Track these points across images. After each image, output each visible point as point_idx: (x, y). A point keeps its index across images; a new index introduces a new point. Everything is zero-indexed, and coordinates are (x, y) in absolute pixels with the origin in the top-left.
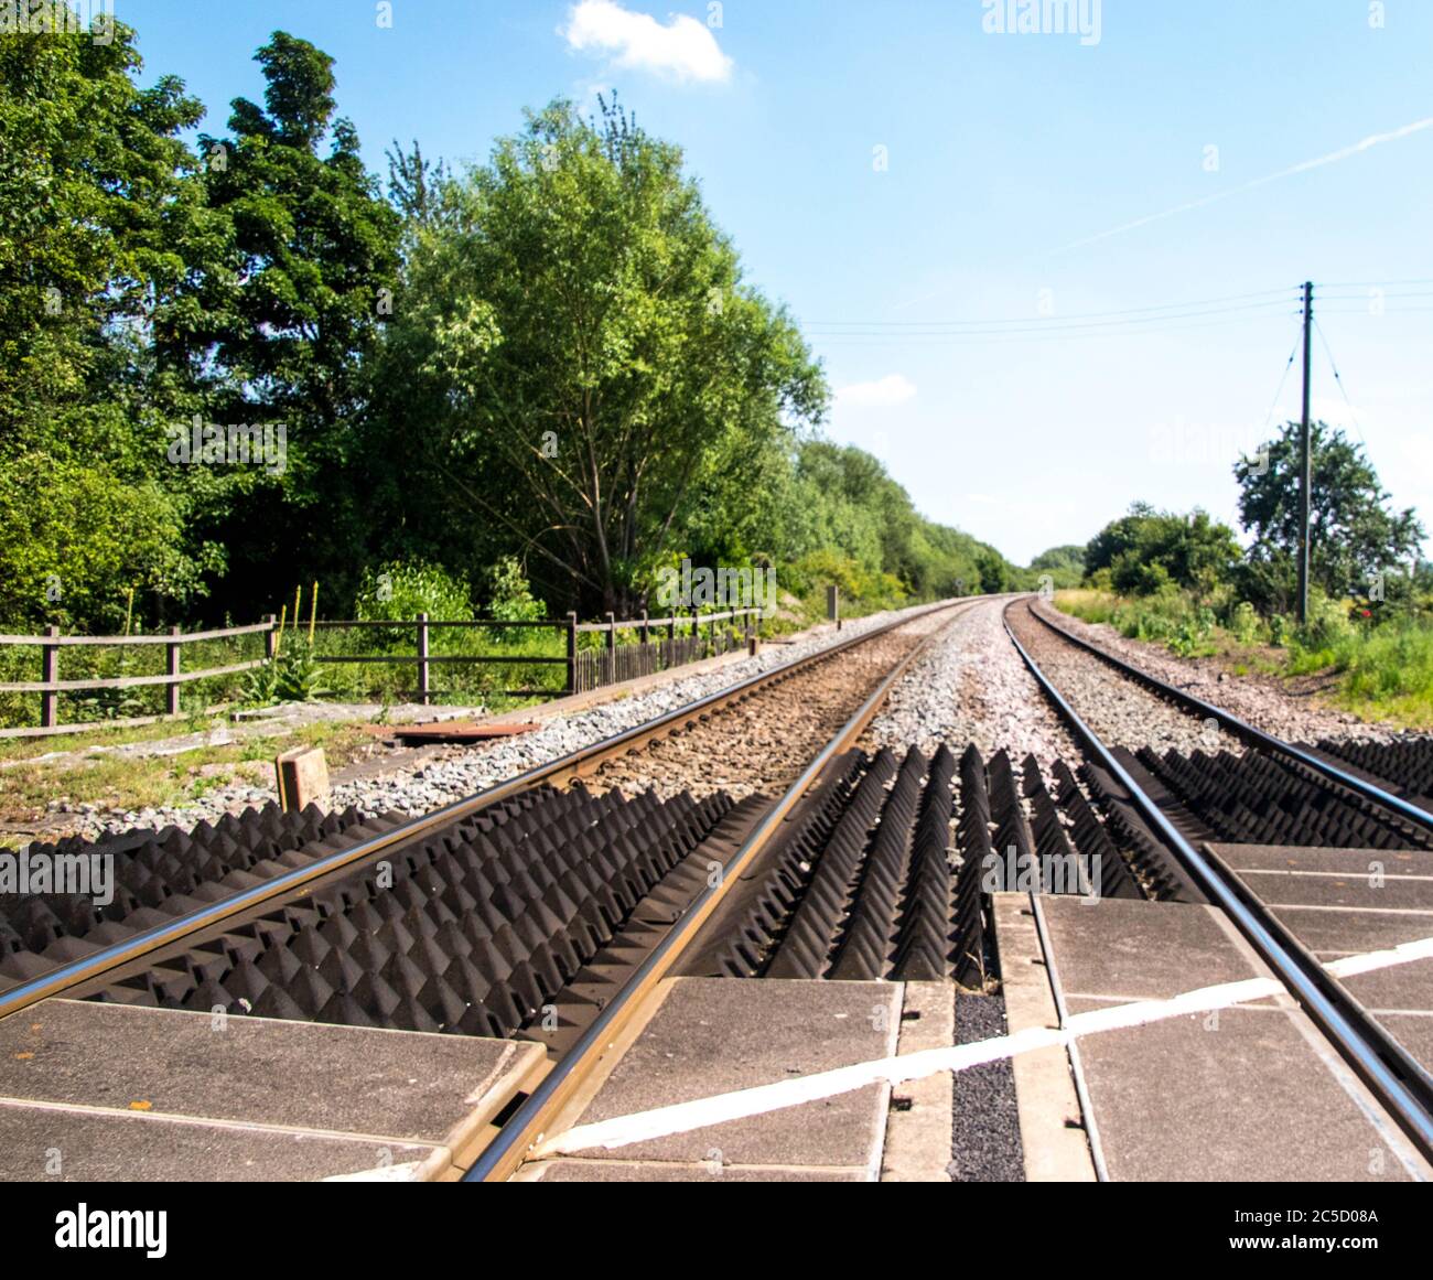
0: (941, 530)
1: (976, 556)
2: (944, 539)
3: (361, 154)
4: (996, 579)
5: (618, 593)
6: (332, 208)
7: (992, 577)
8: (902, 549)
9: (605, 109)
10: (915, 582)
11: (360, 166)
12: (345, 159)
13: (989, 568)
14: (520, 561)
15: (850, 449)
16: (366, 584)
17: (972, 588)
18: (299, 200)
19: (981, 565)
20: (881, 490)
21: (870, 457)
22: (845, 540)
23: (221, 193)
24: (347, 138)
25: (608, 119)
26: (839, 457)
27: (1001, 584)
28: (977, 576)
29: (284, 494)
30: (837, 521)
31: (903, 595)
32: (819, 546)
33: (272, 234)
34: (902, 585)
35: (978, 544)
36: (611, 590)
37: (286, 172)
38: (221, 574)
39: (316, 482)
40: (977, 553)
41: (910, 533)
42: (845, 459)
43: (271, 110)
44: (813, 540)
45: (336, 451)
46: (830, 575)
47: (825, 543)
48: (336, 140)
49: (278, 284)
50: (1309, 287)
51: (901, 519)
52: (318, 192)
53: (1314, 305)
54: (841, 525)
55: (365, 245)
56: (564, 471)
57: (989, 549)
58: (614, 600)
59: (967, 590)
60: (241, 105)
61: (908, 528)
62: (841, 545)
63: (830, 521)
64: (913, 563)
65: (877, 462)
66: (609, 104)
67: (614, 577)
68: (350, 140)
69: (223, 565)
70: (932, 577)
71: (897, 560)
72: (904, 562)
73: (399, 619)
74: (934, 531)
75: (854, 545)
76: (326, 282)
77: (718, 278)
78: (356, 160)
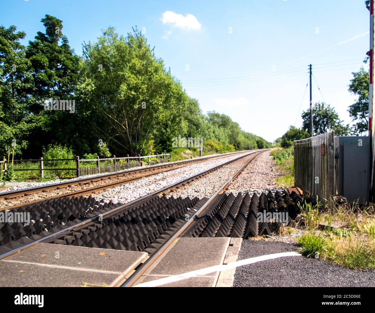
0: (248, 134)
1: (257, 140)
2: (248, 136)
3: (69, 44)
4: (262, 145)
5: (134, 151)
6: (59, 57)
7: (261, 144)
8: (235, 139)
9: (134, 30)
10: (238, 147)
11: (69, 47)
12: (65, 46)
13: (260, 143)
14: (106, 144)
15: (223, 115)
16: (44, 150)
17: (254, 148)
18: (50, 56)
19: (257, 142)
20: (231, 124)
21: (228, 116)
22: (218, 137)
23: (29, 55)
24: (65, 40)
25: (135, 33)
26: (220, 117)
27: (263, 147)
28: (256, 145)
29: (41, 128)
30: (216, 132)
31: (234, 150)
32: (210, 138)
33: (42, 64)
34: (234, 147)
35: (258, 137)
36: (132, 150)
37: (47, 49)
38: (26, 148)
39: (51, 125)
40: (257, 139)
41: (238, 135)
42: (222, 117)
43: (47, 34)
44: (209, 137)
45: (55, 117)
46: (210, 145)
47: (212, 137)
48: (62, 41)
49: (42, 76)
50: (311, 66)
51: (236, 131)
52: (56, 54)
53: (312, 70)
54: (217, 133)
55: (67, 66)
56: (117, 120)
57: (261, 138)
58: (133, 153)
59: (253, 148)
60: (39, 33)
61: (238, 133)
62: (216, 138)
63: (214, 132)
64: (237, 142)
65: (229, 118)
66: (135, 29)
67: (133, 147)
68: (66, 40)
69: (26, 146)
70: (242, 145)
71: (233, 141)
72: (235, 142)
73: (51, 159)
74: (246, 134)
75: (220, 138)
76: (57, 75)
77: (156, 71)
78: (68, 46)
